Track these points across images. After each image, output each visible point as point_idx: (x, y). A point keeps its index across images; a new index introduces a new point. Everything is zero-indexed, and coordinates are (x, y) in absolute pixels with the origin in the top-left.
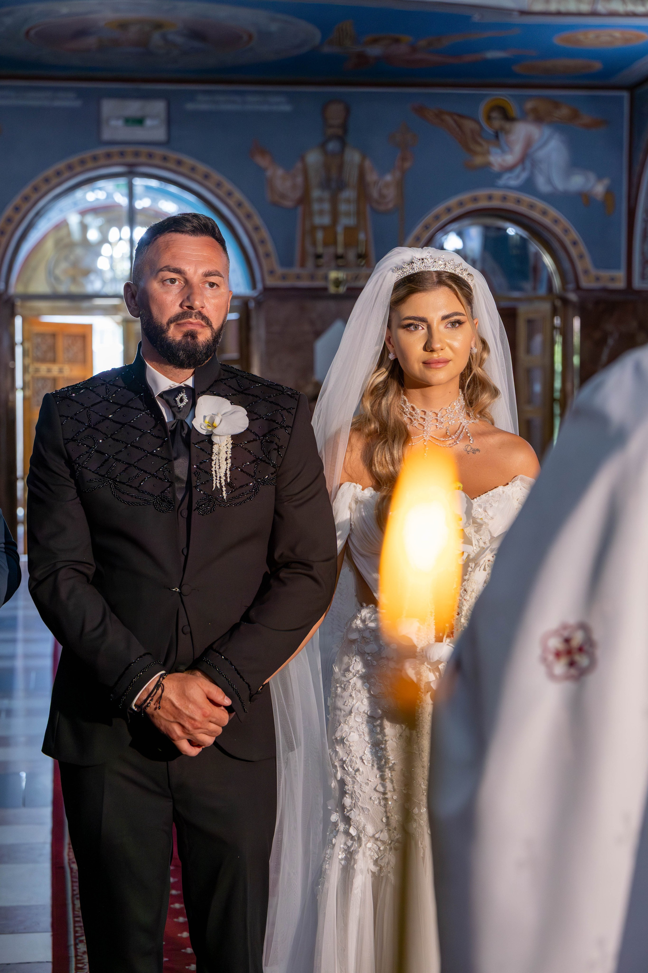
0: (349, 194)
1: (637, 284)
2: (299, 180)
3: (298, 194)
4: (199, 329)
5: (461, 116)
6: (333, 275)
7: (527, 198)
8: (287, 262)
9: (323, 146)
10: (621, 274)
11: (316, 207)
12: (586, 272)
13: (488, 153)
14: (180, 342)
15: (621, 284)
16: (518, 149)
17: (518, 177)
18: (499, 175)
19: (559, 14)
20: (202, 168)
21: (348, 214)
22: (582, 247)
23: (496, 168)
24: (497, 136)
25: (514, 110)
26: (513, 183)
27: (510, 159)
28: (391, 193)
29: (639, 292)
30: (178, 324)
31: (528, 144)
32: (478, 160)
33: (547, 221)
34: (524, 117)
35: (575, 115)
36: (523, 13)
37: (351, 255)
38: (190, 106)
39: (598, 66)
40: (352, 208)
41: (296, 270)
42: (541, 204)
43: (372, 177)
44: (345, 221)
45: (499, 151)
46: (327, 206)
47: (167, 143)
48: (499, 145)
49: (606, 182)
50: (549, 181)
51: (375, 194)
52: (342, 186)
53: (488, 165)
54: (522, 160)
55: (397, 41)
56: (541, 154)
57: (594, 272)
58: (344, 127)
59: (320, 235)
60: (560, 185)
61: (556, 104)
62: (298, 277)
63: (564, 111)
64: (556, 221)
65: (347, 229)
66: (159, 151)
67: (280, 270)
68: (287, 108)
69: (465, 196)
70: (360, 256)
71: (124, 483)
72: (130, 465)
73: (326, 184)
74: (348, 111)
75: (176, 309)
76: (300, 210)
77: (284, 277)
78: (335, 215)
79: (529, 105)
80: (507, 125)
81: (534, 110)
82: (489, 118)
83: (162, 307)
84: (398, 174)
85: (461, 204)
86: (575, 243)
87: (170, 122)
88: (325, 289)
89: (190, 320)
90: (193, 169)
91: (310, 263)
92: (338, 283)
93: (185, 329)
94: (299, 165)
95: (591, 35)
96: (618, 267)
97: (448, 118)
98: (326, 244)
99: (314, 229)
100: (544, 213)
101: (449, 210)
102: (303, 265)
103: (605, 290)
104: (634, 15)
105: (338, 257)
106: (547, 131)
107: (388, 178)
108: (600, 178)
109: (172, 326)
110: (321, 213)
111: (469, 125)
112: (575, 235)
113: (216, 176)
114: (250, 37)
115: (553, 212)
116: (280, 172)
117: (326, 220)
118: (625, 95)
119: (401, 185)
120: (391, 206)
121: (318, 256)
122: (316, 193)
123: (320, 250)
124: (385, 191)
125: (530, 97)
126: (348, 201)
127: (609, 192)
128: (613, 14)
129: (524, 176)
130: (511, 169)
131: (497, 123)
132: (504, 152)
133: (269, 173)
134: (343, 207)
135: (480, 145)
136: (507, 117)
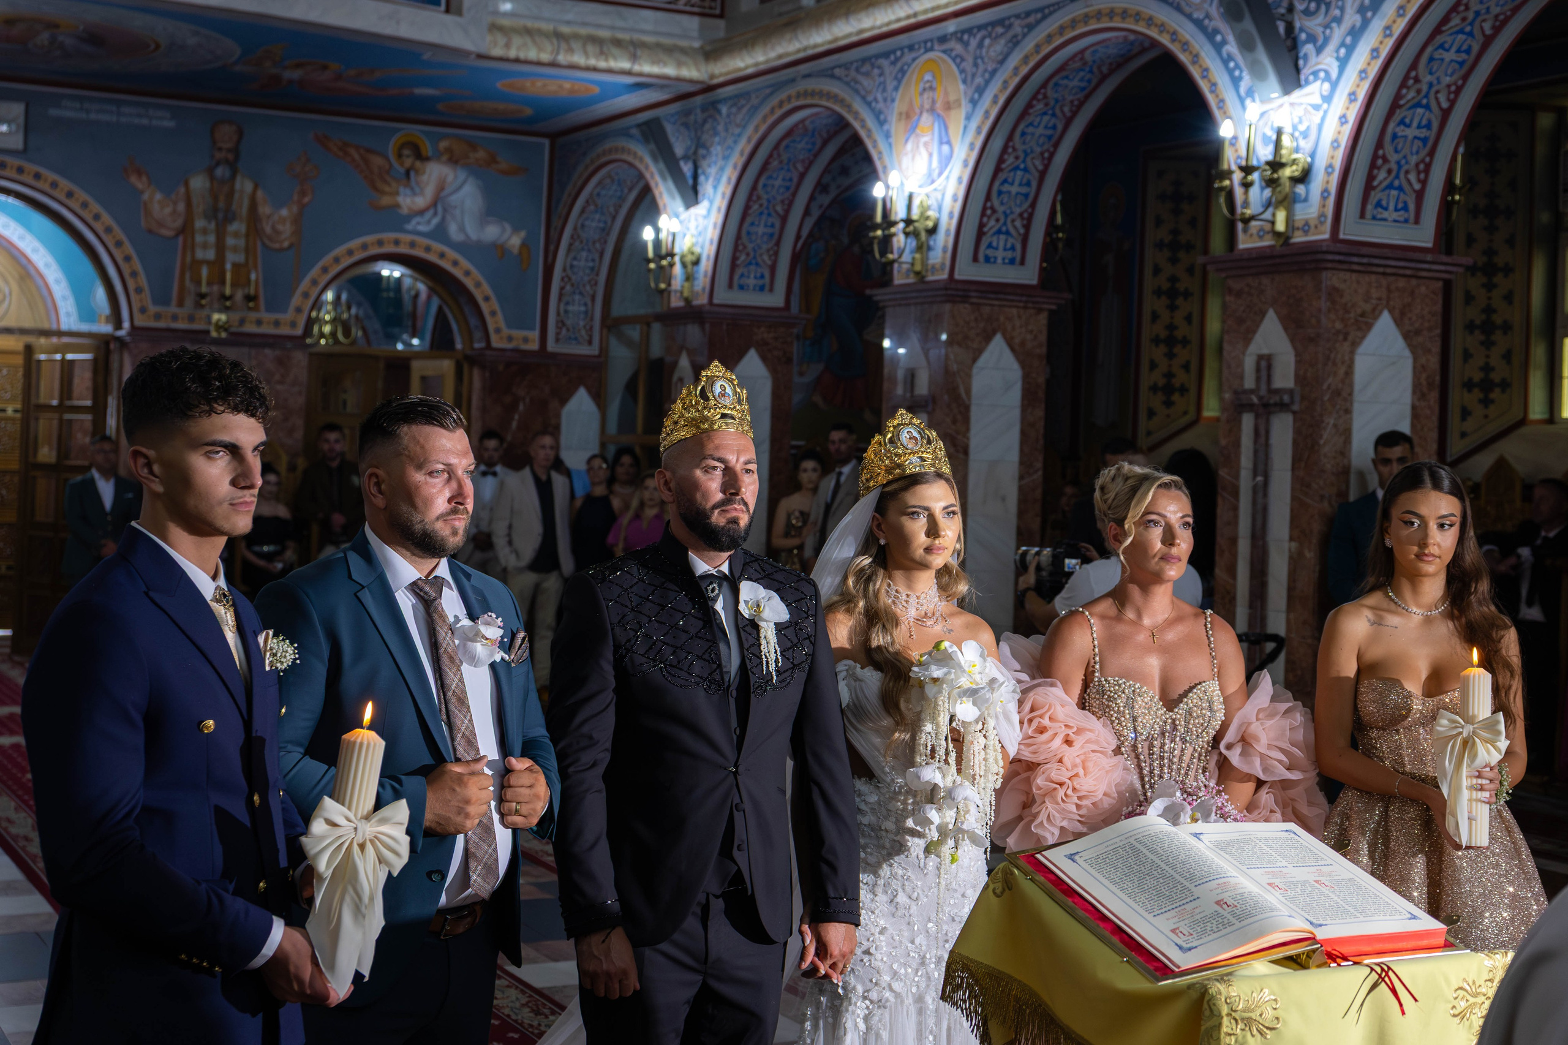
0: (237, 227)
1: (551, 346)
2: (181, 207)
3: (179, 223)
4: (741, 515)
5: (368, 151)
6: (216, 317)
7: (438, 246)
8: (162, 299)
9: (210, 172)
10: (535, 335)
11: (199, 238)
12: (498, 331)
13: (397, 193)
14: (723, 528)
15: (534, 346)
16: (429, 192)
17: (429, 222)
18: (408, 218)
19: (517, 60)
20: (65, 184)
21: (235, 249)
22: (495, 305)
23: (405, 211)
24: (408, 173)
25: (427, 148)
26: (422, 228)
27: (421, 202)
28: (287, 229)
29: (554, 355)
30: (723, 511)
31: (441, 187)
32: (386, 201)
33: (457, 273)
34: (437, 157)
35: (492, 160)
36: (480, 56)
37: (239, 295)
38: (53, 112)
39: (529, 111)
40: (242, 242)
41: (173, 309)
42: (452, 254)
43: (264, 210)
44: (231, 258)
45: (408, 191)
46: (212, 239)
47: (24, 152)
48: (408, 185)
49: (523, 234)
50: (462, 229)
51: (268, 229)
52: (229, 217)
53: (397, 206)
54: (434, 204)
55: (325, 68)
56: (455, 199)
57: (506, 331)
58: (236, 151)
59: (204, 272)
60: (473, 233)
61: (473, 146)
62: (175, 318)
63: (481, 154)
64: (467, 273)
65: (235, 265)
66: (16, 162)
67: (153, 309)
68: (170, 124)
69: (369, 239)
70: (249, 298)
71: (674, 667)
72: (677, 648)
73: (212, 213)
74: (240, 133)
75: (720, 496)
76: (181, 239)
77: (158, 317)
78: (221, 248)
79: (443, 144)
80: (418, 164)
81: (449, 150)
82: (400, 156)
83: (706, 495)
84: (295, 209)
85: (364, 247)
86: (487, 299)
87: (27, 130)
88: (208, 332)
89: (736, 506)
90: (54, 185)
91: (189, 302)
92: (219, 327)
93: (730, 515)
94: (182, 190)
95: (539, 84)
96: (533, 329)
97: (352, 151)
98: (210, 283)
99: (197, 264)
100: (455, 263)
101: (350, 253)
102: (181, 304)
103: (516, 350)
104: (595, 69)
105: (224, 298)
106: (462, 174)
107: (284, 212)
108: (516, 229)
109: (716, 512)
110: (205, 246)
111: (377, 161)
112: (487, 289)
113: (82, 195)
114: (158, 46)
115: (465, 263)
116: (158, 196)
117: (211, 255)
118: (546, 142)
119: (297, 220)
120: (286, 244)
121: (203, 296)
122: (199, 223)
123: (204, 289)
124: (280, 227)
125: (445, 136)
126: (236, 235)
127: (524, 245)
128: (573, 67)
129: (435, 221)
130: (421, 212)
131: (408, 162)
132: (414, 194)
133: (146, 196)
134: (230, 241)
135: (389, 184)
136: (420, 156)
